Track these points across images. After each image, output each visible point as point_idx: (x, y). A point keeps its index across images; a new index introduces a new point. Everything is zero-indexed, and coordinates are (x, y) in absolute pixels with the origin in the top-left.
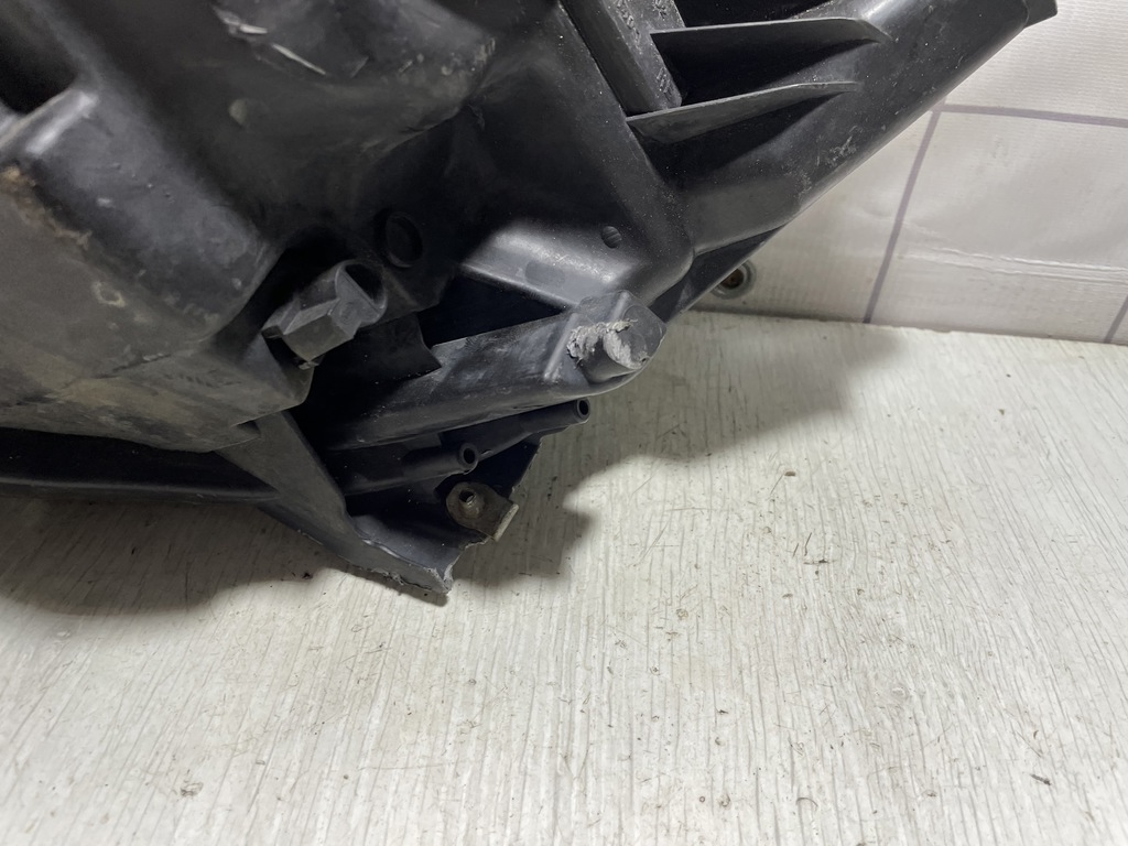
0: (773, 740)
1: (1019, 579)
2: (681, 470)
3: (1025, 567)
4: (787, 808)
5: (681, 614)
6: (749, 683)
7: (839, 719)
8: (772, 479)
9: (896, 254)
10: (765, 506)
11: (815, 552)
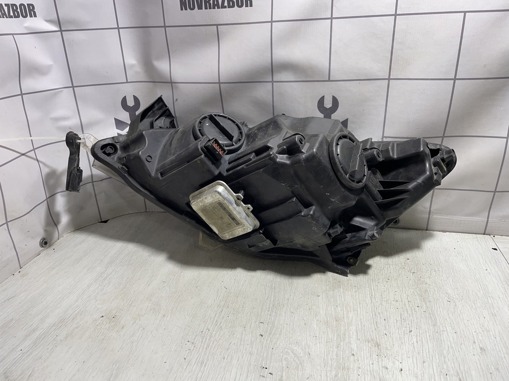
0: (404, 295)
1: (451, 276)
2: (387, 258)
3: (453, 274)
4: (407, 303)
5: (388, 279)
6: (401, 288)
7: (415, 293)
8: (405, 260)
9: (430, 216)
10: (403, 264)
11: (412, 271)
